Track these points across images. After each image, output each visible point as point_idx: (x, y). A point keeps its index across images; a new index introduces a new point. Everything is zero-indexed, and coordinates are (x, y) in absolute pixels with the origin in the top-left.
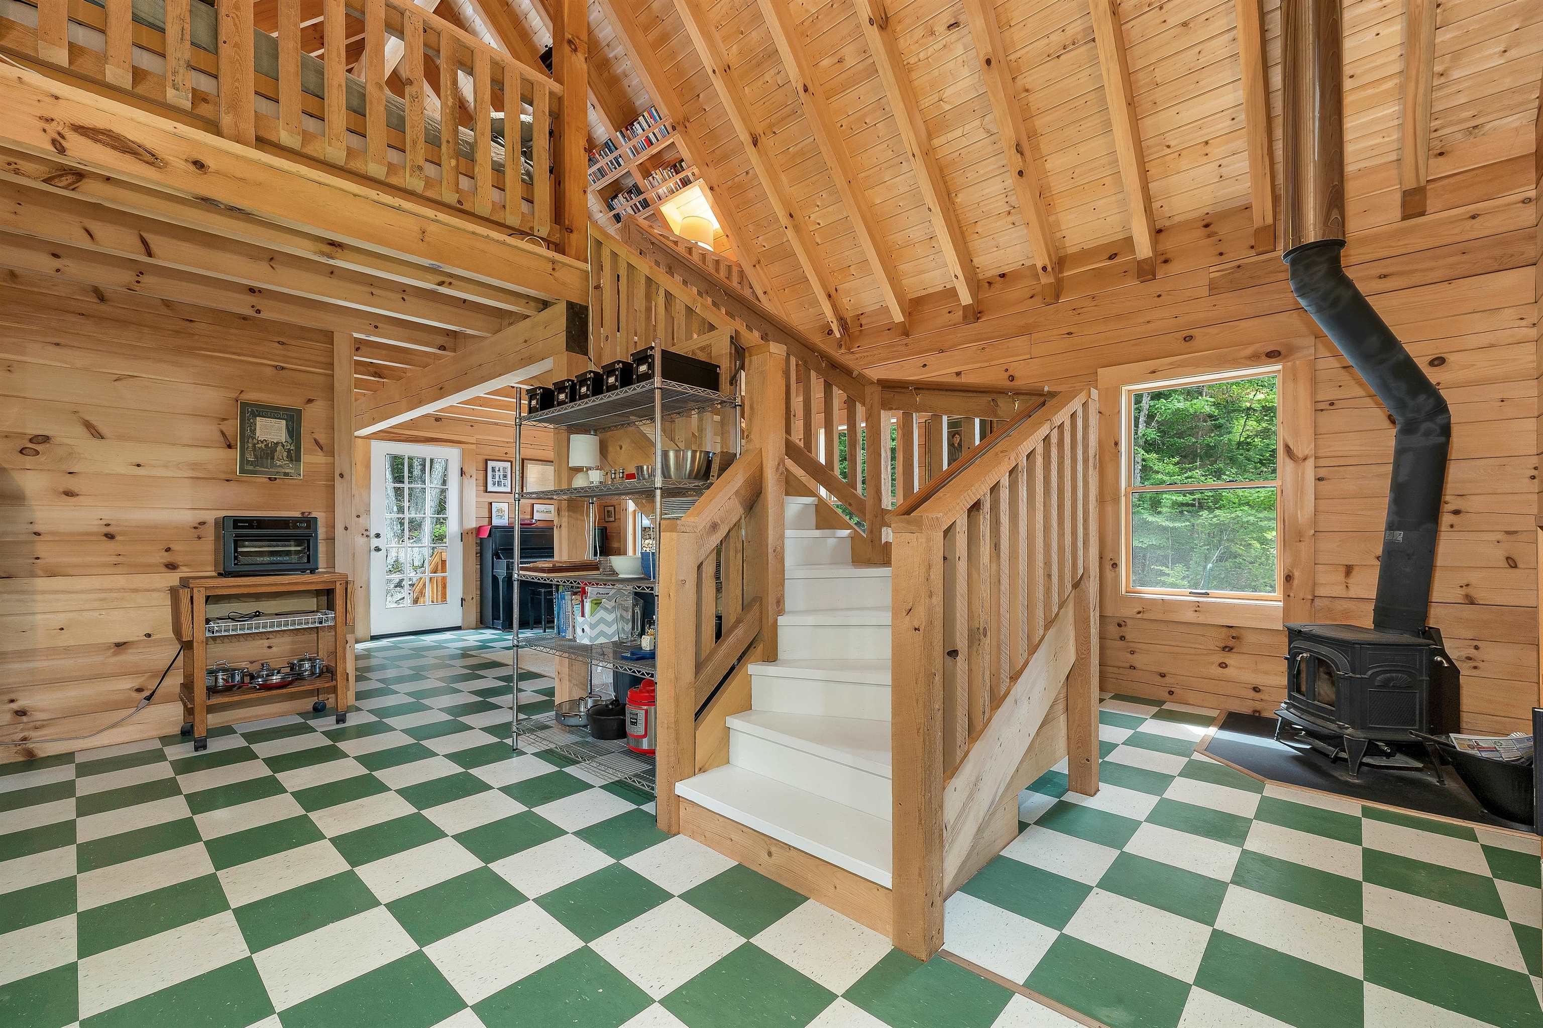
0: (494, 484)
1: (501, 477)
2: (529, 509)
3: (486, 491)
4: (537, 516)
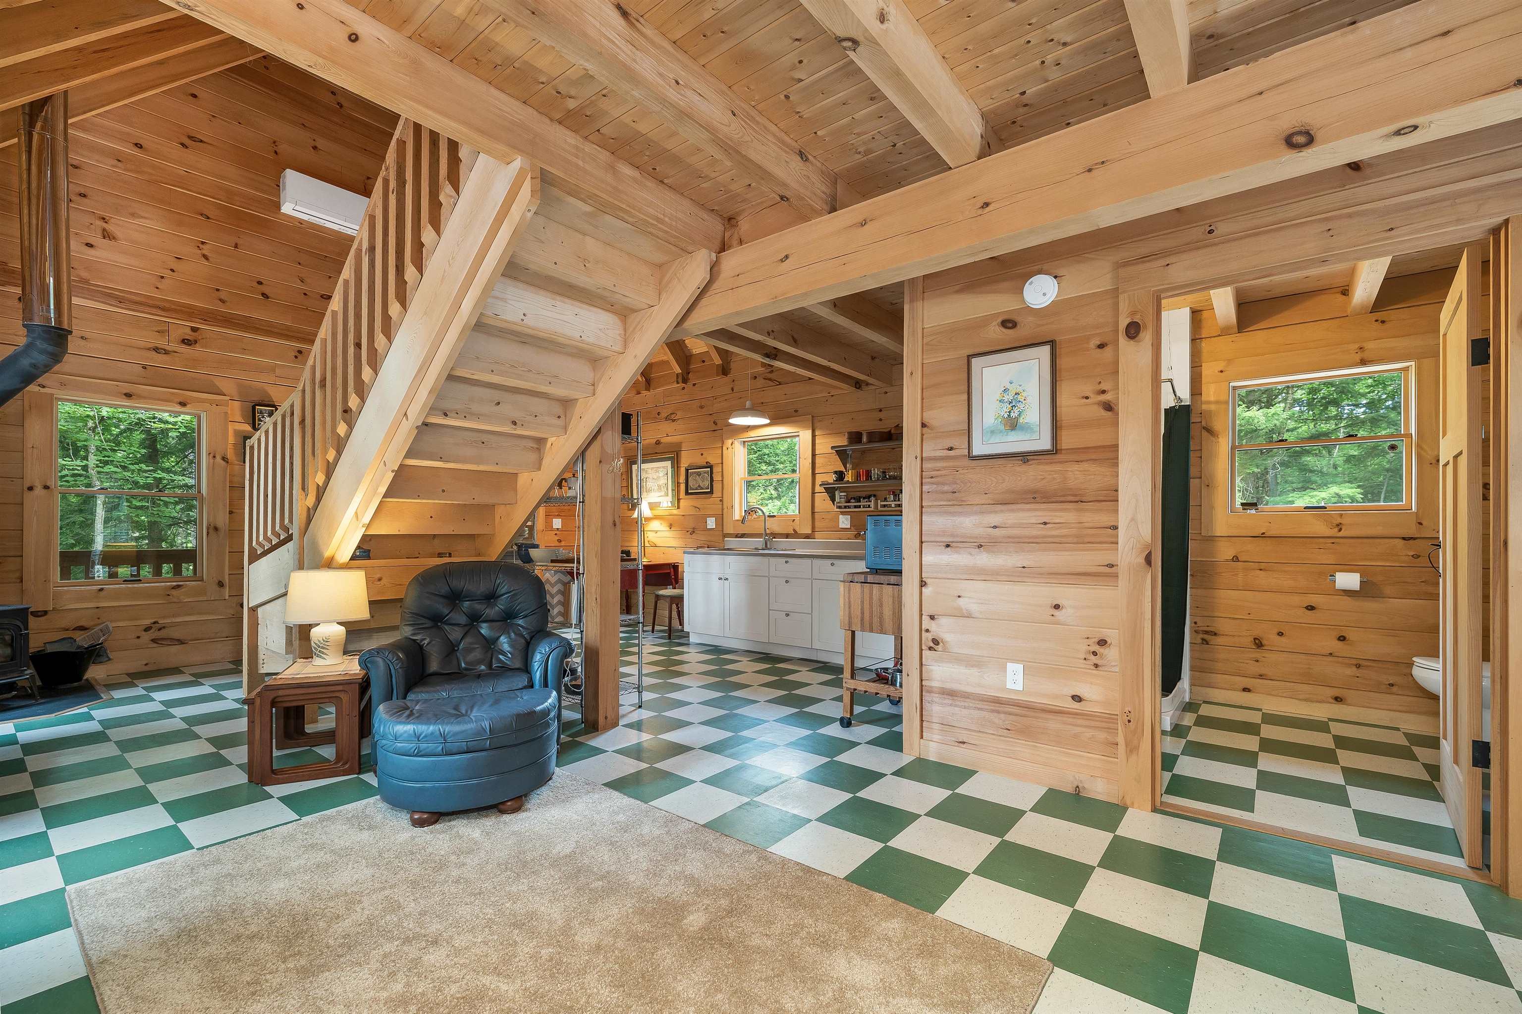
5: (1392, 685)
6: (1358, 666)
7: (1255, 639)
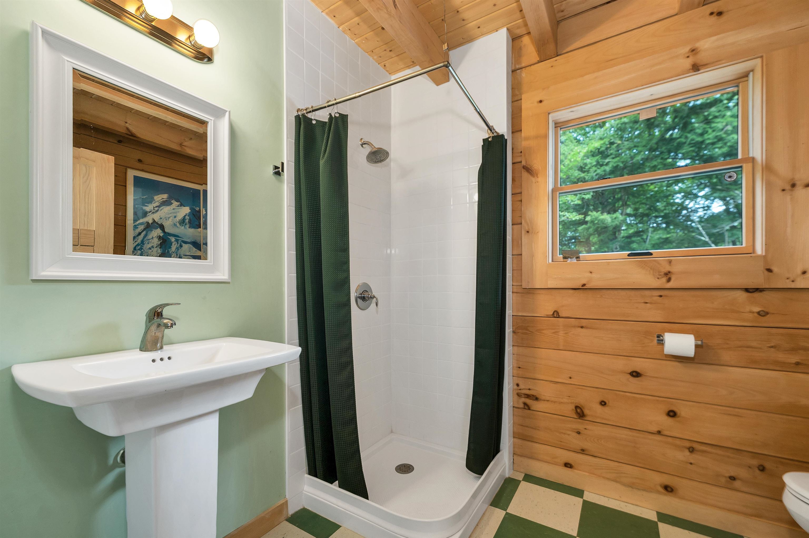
5: (733, 478)
6: (692, 450)
7: (576, 407)
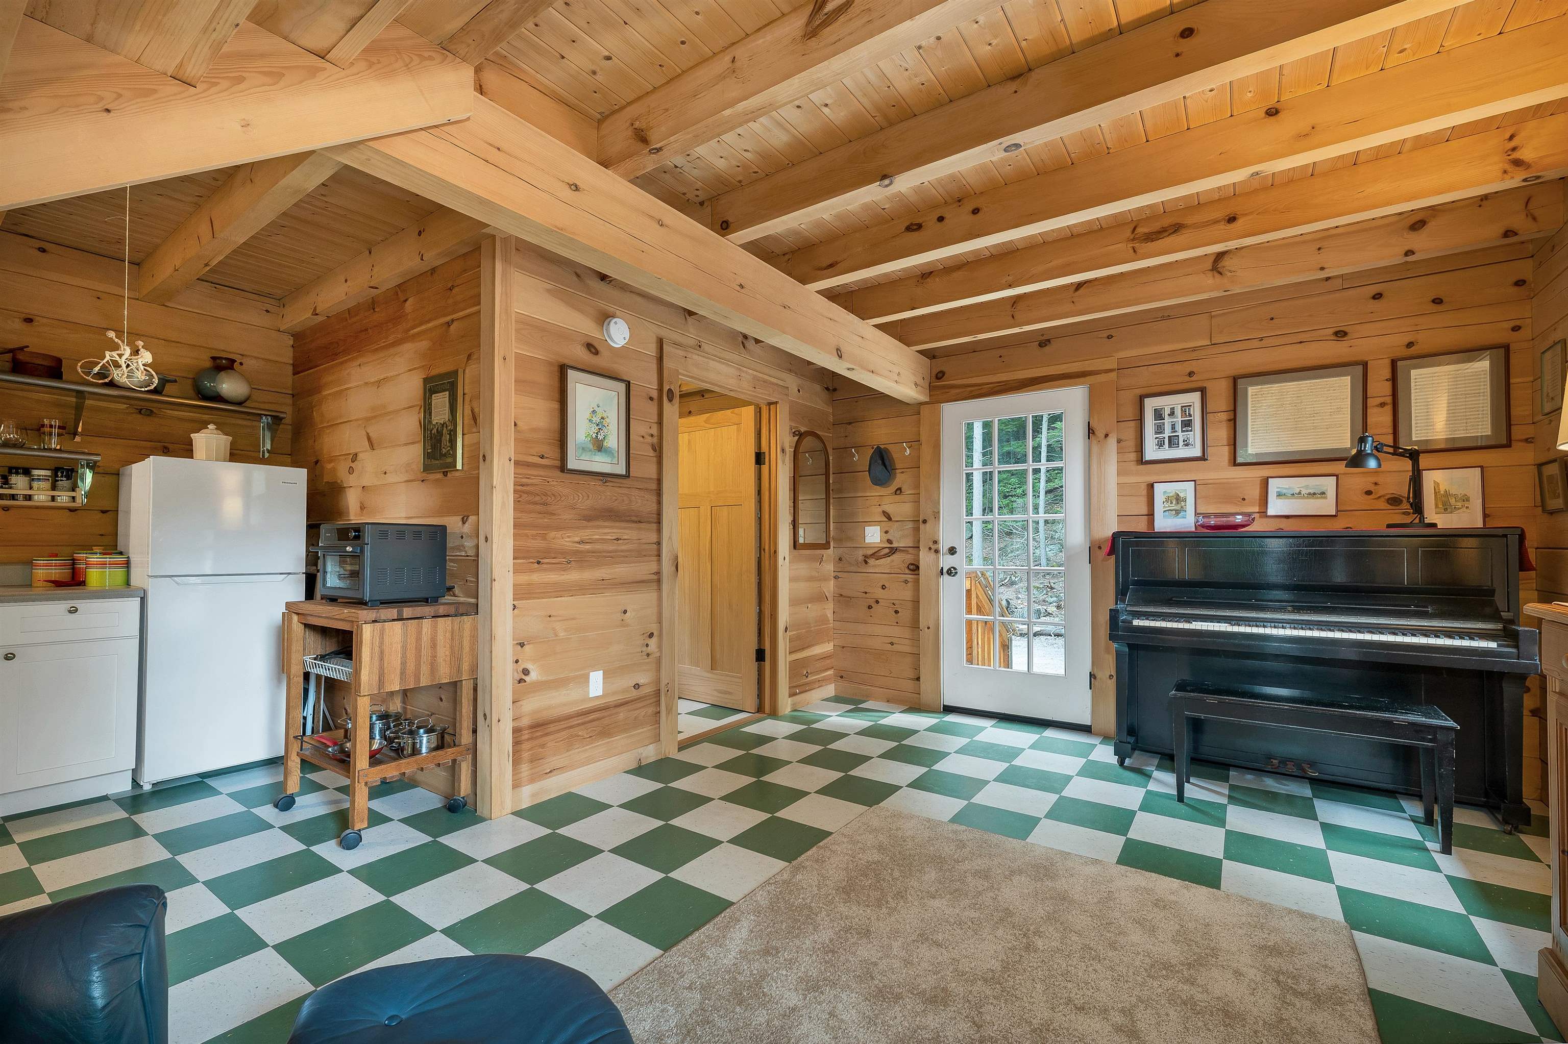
0: (1160, 444)
1: (1179, 427)
2: (1256, 493)
3: (1141, 461)
4: (1275, 507)
